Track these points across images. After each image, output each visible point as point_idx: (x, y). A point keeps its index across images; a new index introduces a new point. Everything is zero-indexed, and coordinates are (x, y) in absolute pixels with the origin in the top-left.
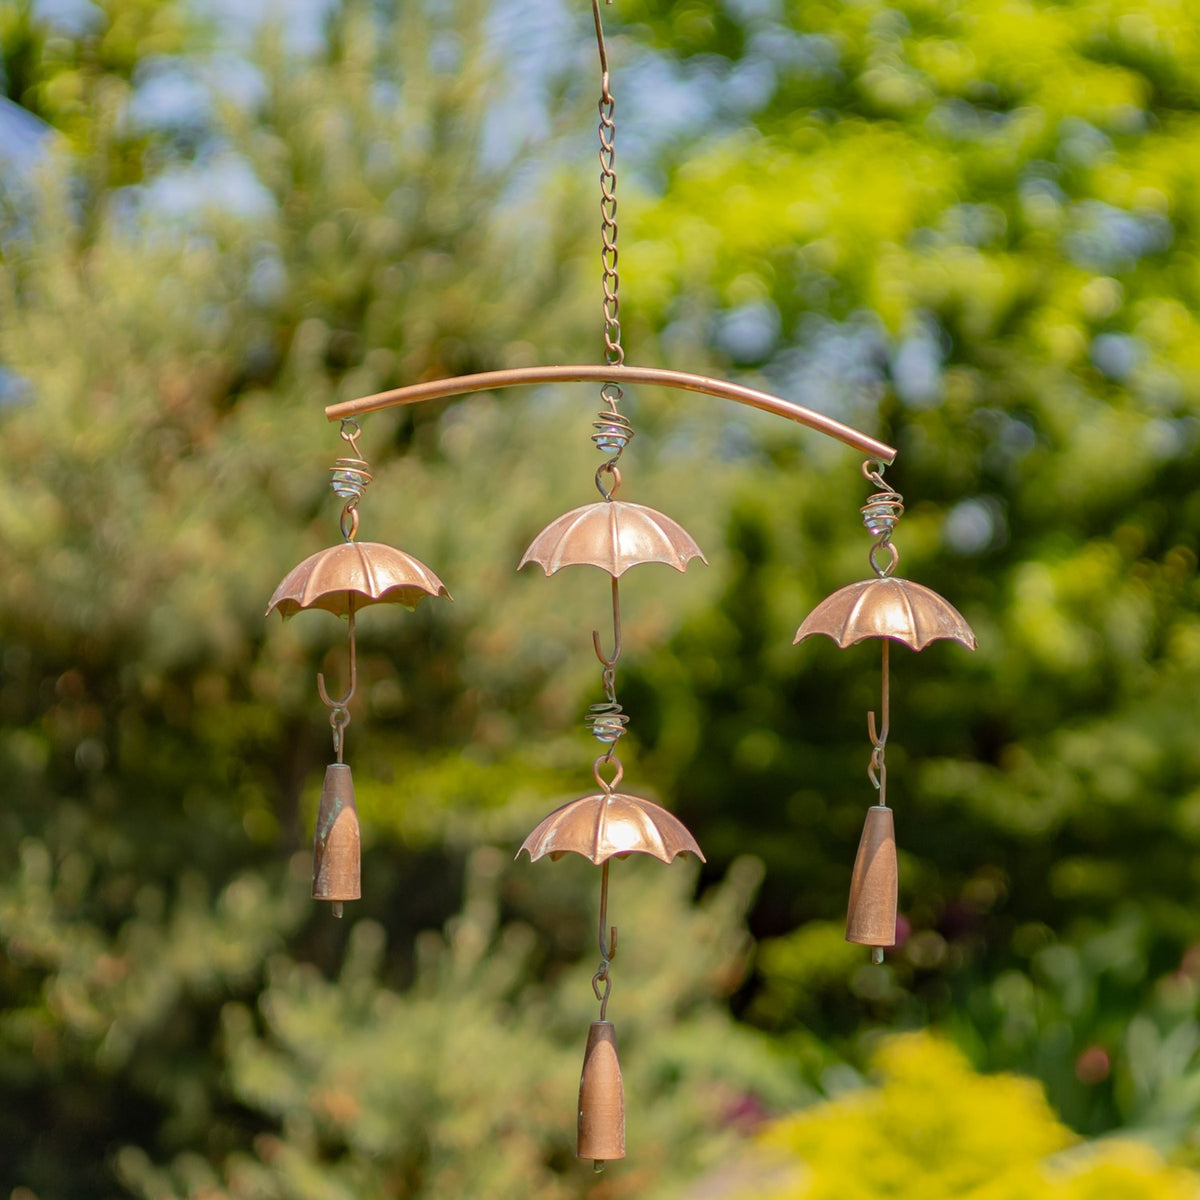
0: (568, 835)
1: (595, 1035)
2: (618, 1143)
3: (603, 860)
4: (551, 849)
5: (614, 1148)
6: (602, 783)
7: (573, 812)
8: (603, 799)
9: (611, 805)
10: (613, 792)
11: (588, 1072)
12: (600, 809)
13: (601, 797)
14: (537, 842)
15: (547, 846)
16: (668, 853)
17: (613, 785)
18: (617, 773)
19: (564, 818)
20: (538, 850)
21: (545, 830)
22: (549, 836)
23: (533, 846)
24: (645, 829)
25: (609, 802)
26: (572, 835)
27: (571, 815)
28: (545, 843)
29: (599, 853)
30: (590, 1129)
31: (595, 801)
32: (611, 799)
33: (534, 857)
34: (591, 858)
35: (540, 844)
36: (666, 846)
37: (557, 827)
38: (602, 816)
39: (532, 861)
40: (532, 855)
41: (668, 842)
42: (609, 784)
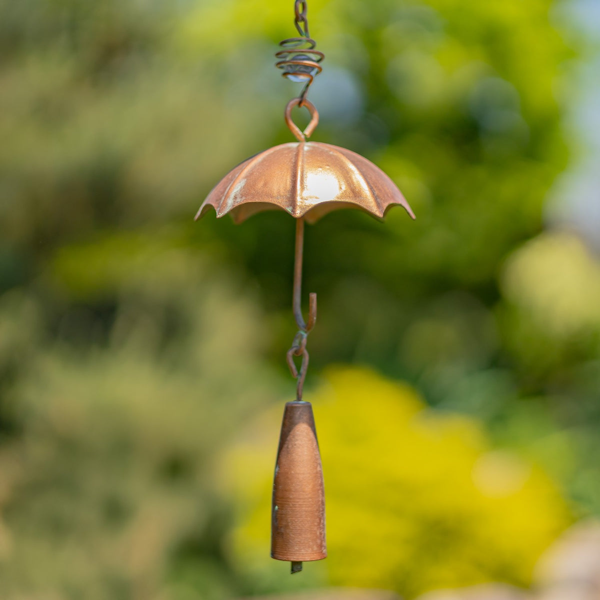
0: (260, 185)
1: (291, 418)
2: (319, 541)
3: (304, 212)
4: (240, 201)
5: (315, 548)
6: (296, 129)
7: (264, 160)
8: (298, 147)
9: (308, 151)
10: (307, 140)
11: (283, 460)
12: (297, 155)
13: (294, 145)
14: (224, 194)
15: (235, 198)
16: (379, 205)
17: (308, 131)
18: (311, 118)
19: (255, 167)
20: (225, 203)
21: (232, 180)
22: (238, 186)
23: (218, 200)
24: (350, 178)
25: (306, 148)
26: (265, 184)
27: (262, 163)
28: (232, 195)
29: (298, 203)
30: (287, 526)
31: (289, 148)
32: (307, 147)
33: (220, 211)
34: (289, 210)
35: (227, 197)
36: (376, 198)
37: (246, 177)
38: (300, 163)
39: (218, 216)
40: (217, 210)
41: (376, 193)
42: (303, 129)
